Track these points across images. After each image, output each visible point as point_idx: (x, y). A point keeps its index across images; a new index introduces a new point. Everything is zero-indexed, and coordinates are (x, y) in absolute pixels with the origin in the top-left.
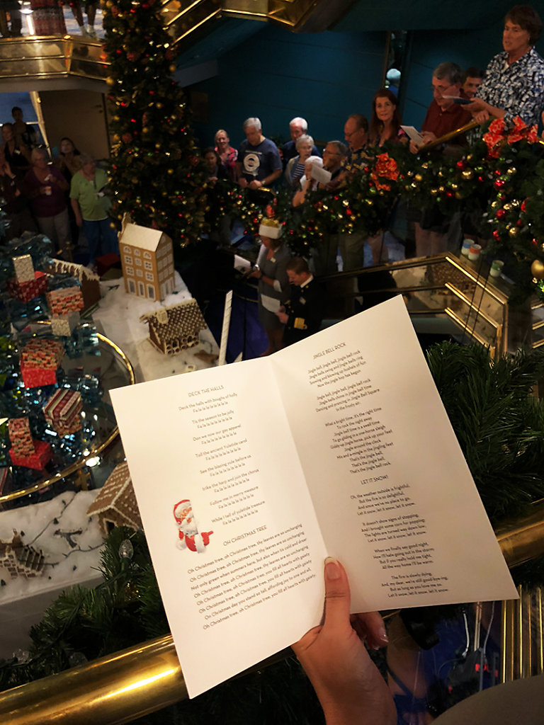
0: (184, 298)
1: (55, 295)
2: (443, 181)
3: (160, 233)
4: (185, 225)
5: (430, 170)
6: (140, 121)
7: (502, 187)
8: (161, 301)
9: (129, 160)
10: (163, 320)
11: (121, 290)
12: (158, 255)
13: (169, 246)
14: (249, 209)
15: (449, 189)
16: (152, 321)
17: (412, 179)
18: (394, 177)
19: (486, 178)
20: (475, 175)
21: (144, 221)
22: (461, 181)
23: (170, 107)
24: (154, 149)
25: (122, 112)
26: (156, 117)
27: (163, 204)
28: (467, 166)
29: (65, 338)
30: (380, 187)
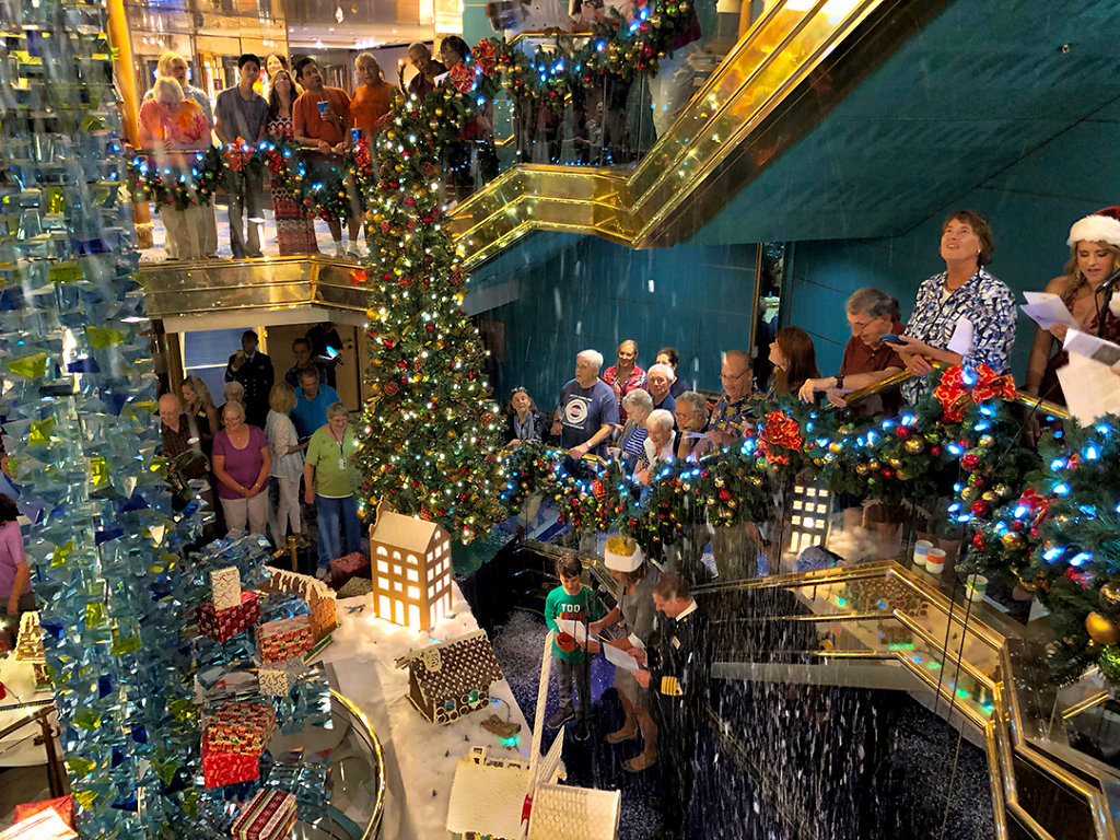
0: (466, 625)
1: (268, 630)
10: (435, 666)
11: (369, 612)
13: (446, 545)
15: (885, 466)
16: (415, 667)
18: (794, 445)
20: (927, 446)
22: (903, 454)
28: (912, 433)
29: (278, 700)
30: (772, 458)
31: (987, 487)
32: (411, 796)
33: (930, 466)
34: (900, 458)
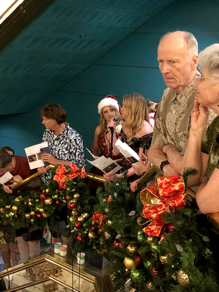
2: (33, 208)
5: (22, 202)
7: (75, 207)
15: (38, 212)
17: (10, 210)
19: (61, 202)
20: (54, 201)
22: (45, 206)
28: (47, 196)
31: (79, 215)
33: (56, 209)
34: (43, 208)
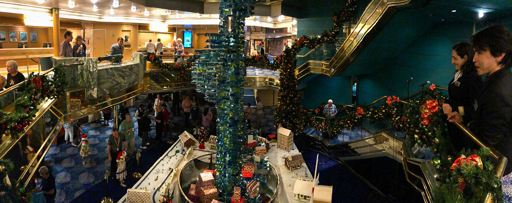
0: (296, 152)
1: (257, 148)
2: (377, 113)
3: (290, 131)
4: (297, 128)
5: (373, 111)
6: (286, 99)
7: (395, 114)
8: (289, 152)
9: (282, 109)
10: (290, 159)
11: (276, 147)
12: (289, 138)
13: (293, 135)
14: (316, 123)
15: (379, 115)
16: (286, 160)
17: (369, 113)
18: (363, 113)
19: (389, 112)
20: (386, 111)
21: (285, 127)
22: (382, 113)
23: (295, 96)
24: (290, 107)
25: (282, 96)
26: (291, 99)
27: (291, 122)
28: (384, 109)
29: (258, 162)
30: (359, 116)
31: (397, 117)
32: (285, 185)
33: (387, 114)
